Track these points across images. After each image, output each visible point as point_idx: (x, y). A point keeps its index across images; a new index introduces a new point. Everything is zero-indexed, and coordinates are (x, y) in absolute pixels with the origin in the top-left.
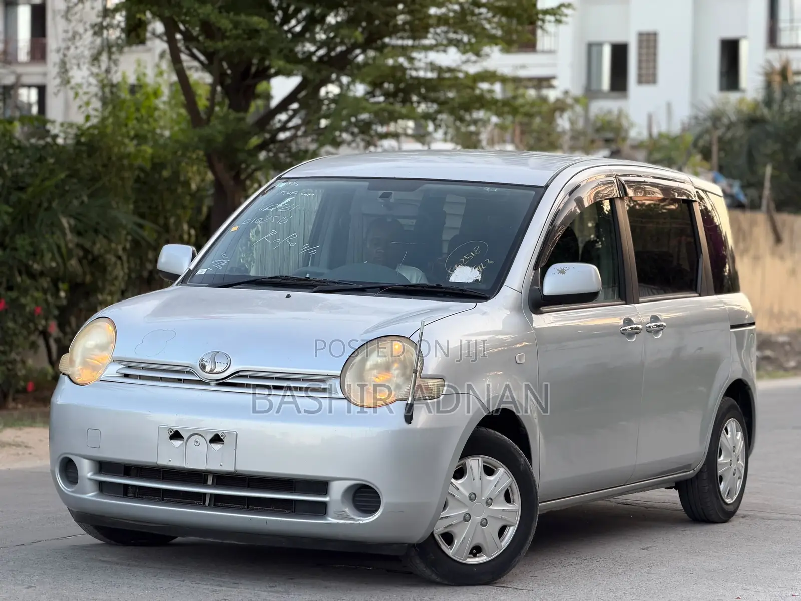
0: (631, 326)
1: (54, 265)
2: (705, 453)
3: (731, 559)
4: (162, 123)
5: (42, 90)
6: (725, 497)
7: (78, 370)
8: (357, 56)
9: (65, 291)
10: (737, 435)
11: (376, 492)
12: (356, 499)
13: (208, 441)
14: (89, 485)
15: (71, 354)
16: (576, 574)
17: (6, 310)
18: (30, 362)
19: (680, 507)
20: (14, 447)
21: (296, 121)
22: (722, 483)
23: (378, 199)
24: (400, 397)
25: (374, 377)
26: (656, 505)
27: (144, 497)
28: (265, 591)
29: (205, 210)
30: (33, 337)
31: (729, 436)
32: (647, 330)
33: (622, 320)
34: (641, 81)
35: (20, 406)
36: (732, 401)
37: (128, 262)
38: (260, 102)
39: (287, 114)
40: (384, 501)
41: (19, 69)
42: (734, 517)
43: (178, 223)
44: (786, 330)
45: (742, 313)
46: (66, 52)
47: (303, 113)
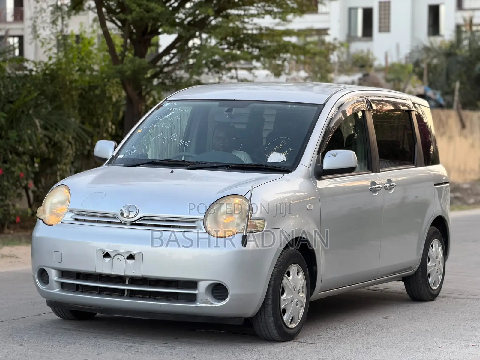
0: (375, 186)
1: (31, 148)
2: (420, 260)
3: (435, 323)
4: (94, 61)
5: (21, 38)
6: (432, 286)
7: (48, 217)
8: (211, 21)
9: (39, 163)
10: (438, 249)
11: (226, 288)
12: (214, 292)
13: (126, 258)
14: (55, 285)
15: (44, 207)
16: (344, 334)
17: (3, 175)
18: (18, 206)
19: (405, 291)
20: (9, 258)
21: (175, 60)
22: (430, 278)
23: (225, 112)
24: (239, 231)
25: (223, 219)
26: (391, 290)
27: (88, 291)
28: (161, 346)
29: (121, 114)
30: (19, 191)
31: (434, 250)
32: (385, 188)
33: (370, 183)
34: (381, 30)
35: (12, 232)
36: (435, 229)
37: (75, 144)
38: (153, 48)
39: (170, 56)
40: (230, 292)
41: (8, 26)
42: (438, 297)
43: (105, 121)
44: (468, 181)
45: (441, 176)
46: (36, 20)
47: (179, 56)
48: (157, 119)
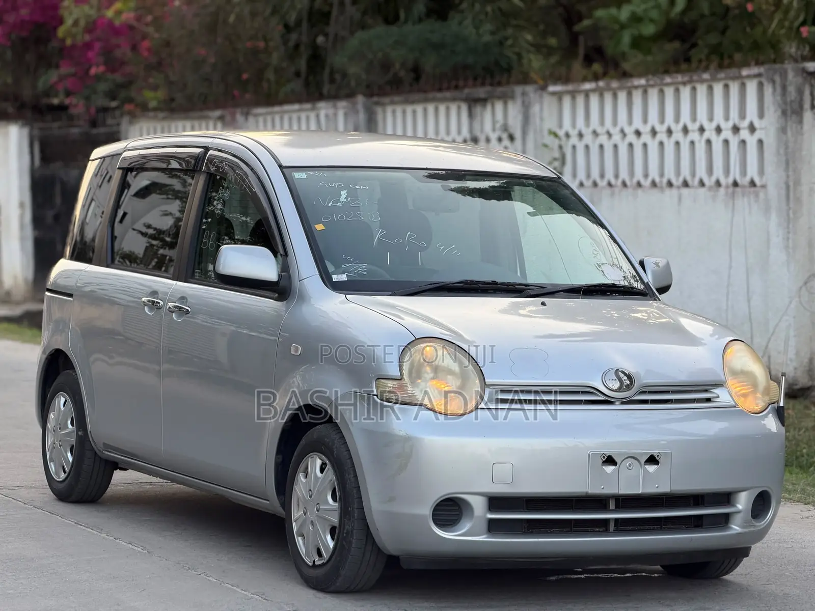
13: (643, 463)
48: (330, 205)
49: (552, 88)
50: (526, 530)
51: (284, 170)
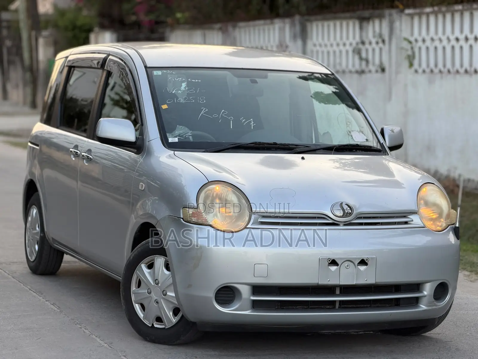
13: (356, 264)
40: (450, 291)
48: (173, 92)
49: (407, 11)
50: (279, 307)
51: (148, 69)
